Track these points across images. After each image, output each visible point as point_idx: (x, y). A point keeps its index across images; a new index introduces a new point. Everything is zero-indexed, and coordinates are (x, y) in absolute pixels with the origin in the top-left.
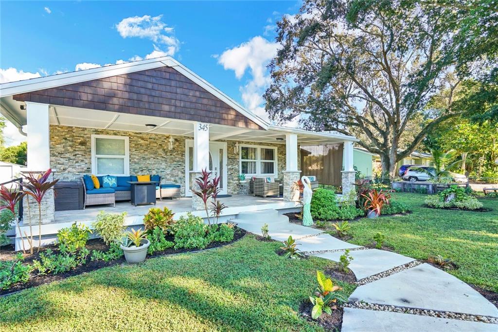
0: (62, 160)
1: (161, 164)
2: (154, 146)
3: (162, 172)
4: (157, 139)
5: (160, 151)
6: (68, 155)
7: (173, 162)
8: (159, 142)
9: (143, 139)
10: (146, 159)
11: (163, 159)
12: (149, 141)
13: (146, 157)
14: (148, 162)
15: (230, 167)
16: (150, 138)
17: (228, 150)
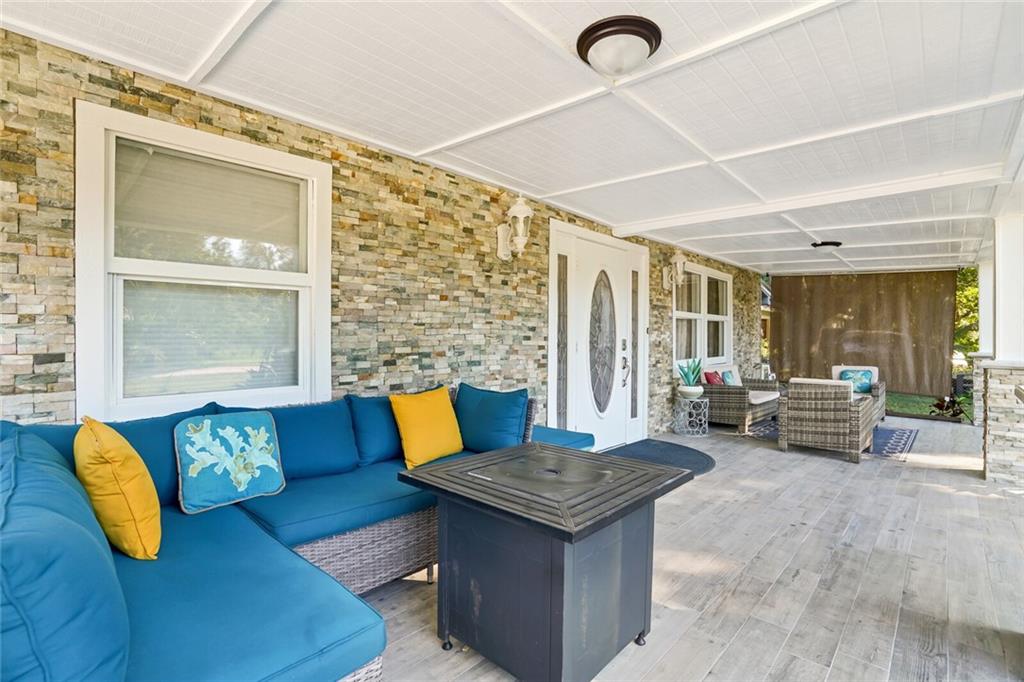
1: (469, 326)
2: (444, 237)
3: (471, 363)
4: (456, 202)
5: (467, 265)
7: (511, 318)
8: (464, 219)
9: (397, 190)
10: (407, 301)
11: (478, 303)
12: (422, 206)
13: (412, 288)
14: (417, 313)
16: (428, 193)
17: (651, 276)
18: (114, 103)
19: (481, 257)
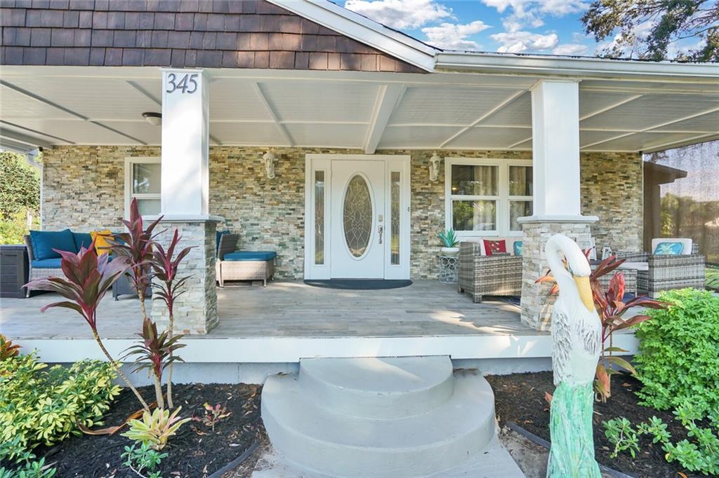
0: (81, 205)
1: (252, 209)
2: (238, 173)
3: (252, 225)
4: (244, 158)
5: (250, 183)
6: (88, 196)
7: (278, 205)
8: (248, 164)
9: (215, 159)
10: (221, 200)
11: (257, 199)
12: (227, 163)
13: (222, 195)
14: (225, 204)
15: (418, 213)
16: (229, 157)
17: (412, 173)
18: (132, 156)
19: (258, 179)
